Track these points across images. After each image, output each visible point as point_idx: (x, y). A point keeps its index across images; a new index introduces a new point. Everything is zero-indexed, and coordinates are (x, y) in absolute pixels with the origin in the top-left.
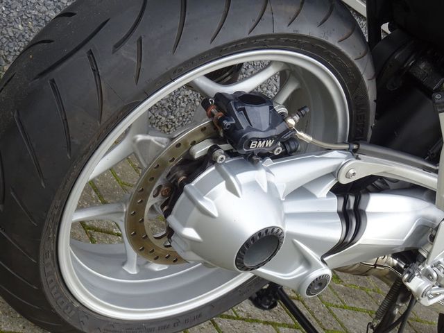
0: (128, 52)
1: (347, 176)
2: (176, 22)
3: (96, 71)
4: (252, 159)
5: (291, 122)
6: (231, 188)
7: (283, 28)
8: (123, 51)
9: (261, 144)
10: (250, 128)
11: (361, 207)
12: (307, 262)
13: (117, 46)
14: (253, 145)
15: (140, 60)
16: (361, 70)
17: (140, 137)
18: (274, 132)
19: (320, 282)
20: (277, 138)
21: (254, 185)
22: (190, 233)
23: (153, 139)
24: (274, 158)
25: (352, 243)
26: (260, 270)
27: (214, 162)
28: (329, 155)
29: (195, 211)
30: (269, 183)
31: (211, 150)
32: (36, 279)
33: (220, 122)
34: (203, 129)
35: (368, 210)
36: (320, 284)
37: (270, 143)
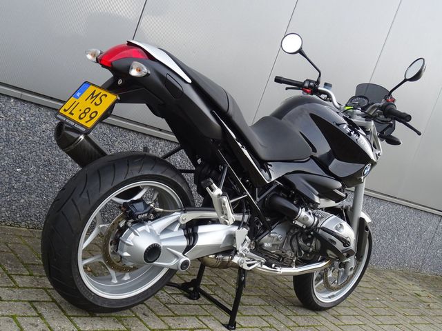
0: (85, 196)
1: (183, 220)
2: (98, 182)
3: (75, 205)
4: (141, 222)
5: (152, 205)
6: (136, 234)
7: (137, 174)
8: (83, 196)
9: (142, 216)
10: (137, 211)
11: (195, 231)
12: (177, 256)
13: (81, 195)
14: (139, 217)
15: (89, 197)
16: (176, 181)
17: (101, 226)
18: (146, 211)
19: (185, 264)
20: (148, 213)
21: (145, 231)
22: (126, 254)
23: (105, 225)
24: (152, 220)
25: (193, 246)
26: (155, 263)
27: (128, 227)
28: (174, 214)
29: (125, 246)
30: (151, 230)
31: (126, 223)
32: (74, 284)
33: (125, 212)
34: (122, 216)
35: (199, 232)
36: (186, 264)
37: (146, 215)
